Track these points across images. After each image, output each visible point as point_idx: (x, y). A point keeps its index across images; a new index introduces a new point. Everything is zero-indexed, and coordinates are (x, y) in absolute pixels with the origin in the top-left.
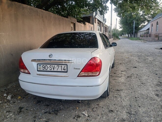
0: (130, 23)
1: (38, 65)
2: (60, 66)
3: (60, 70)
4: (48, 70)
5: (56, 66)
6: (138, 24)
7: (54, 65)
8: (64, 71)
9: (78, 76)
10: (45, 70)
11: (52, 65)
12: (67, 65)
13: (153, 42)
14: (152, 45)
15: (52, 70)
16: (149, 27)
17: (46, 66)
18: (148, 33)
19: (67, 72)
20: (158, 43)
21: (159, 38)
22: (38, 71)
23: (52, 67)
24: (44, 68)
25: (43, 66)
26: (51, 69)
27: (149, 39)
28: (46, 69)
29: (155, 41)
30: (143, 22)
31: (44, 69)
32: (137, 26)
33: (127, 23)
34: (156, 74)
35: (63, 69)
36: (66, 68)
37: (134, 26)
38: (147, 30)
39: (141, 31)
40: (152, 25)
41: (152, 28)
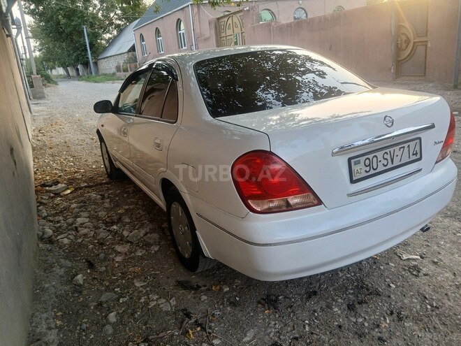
0: (71, 35)
1: (353, 161)
2: (406, 145)
5: (397, 149)
7: (392, 150)
8: (415, 157)
10: (372, 172)
11: (388, 151)
12: (420, 139)
15: (390, 166)
16: (134, 42)
17: (375, 160)
18: (134, 60)
19: (420, 159)
22: (353, 182)
23: (389, 157)
24: (369, 165)
25: (367, 162)
26: (385, 162)
28: (375, 167)
31: (368, 169)
35: (413, 154)
36: (418, 148)
38: (129, 51)
39: (108, 55)
40: (142, 38)
41: (142, 46)
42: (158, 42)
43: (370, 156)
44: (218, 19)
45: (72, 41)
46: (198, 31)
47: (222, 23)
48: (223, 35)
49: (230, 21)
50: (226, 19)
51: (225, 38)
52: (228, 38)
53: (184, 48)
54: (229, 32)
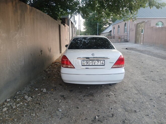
0: (94, 25)
1: (83, 61)
2: (99, 61)
3: (99, 64)
4: (91, 64)
5: (96, 61)
6: (101, 26)
8: (102, 64)
9: (112, 68)
10: (88, 65)
11: (93, 61)
12: (104, 60)
13: (117, 43)
14: (118, 46)
16: (111, 29)
17: (89, 62)
18: (110, 35)
19: (104, 65)
20: (122, 44)
21: (121, 40)
22: (82, 65)
23: (93, 63)
25: (87, 62)
26: (92, 63)
27: (113, 40)
28: (89, 63)
29: (118, 42)
30: (105, 24)
32: (100, 28)
33: (91, 25)
34: (137, 67)
36: (104, 62)
37: (98, 28)
38: (109, 32)
39: (104, 33)
40: (114, 28)
41: (114, 31)
42: (118, 30)
43: (88, 61)
44: (138, 24)
45: (94, 28)
46: (131, 27)
47: (139, 25)
48: (138, 29)
49: (141, 25)
50: (140, 24)
51: (138, 31)
52: (140, 30)
53: (126, 32)
54: (140, 29)
